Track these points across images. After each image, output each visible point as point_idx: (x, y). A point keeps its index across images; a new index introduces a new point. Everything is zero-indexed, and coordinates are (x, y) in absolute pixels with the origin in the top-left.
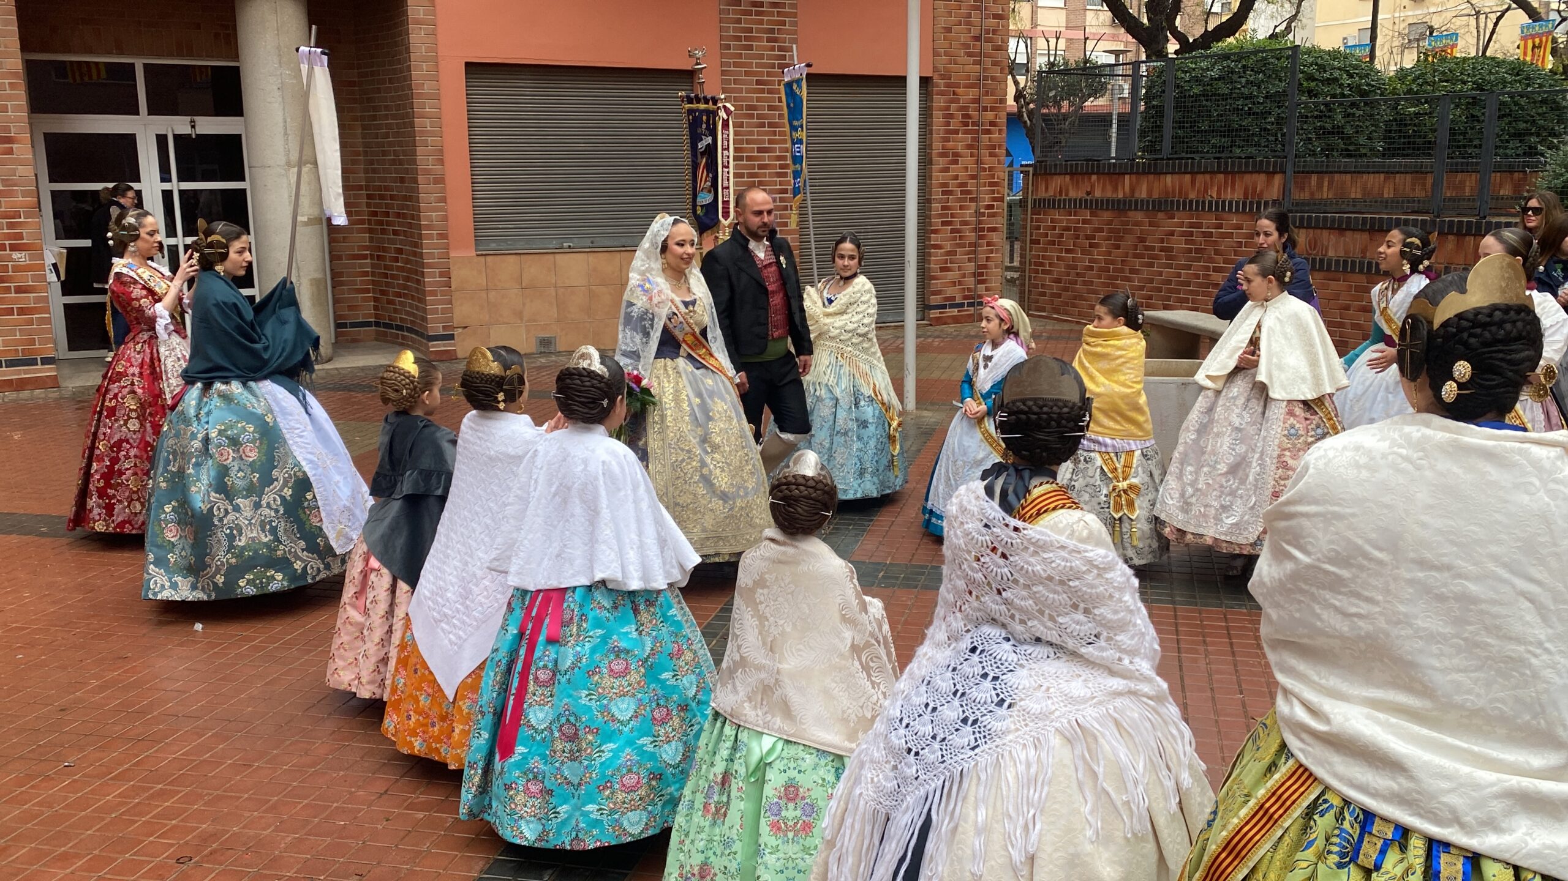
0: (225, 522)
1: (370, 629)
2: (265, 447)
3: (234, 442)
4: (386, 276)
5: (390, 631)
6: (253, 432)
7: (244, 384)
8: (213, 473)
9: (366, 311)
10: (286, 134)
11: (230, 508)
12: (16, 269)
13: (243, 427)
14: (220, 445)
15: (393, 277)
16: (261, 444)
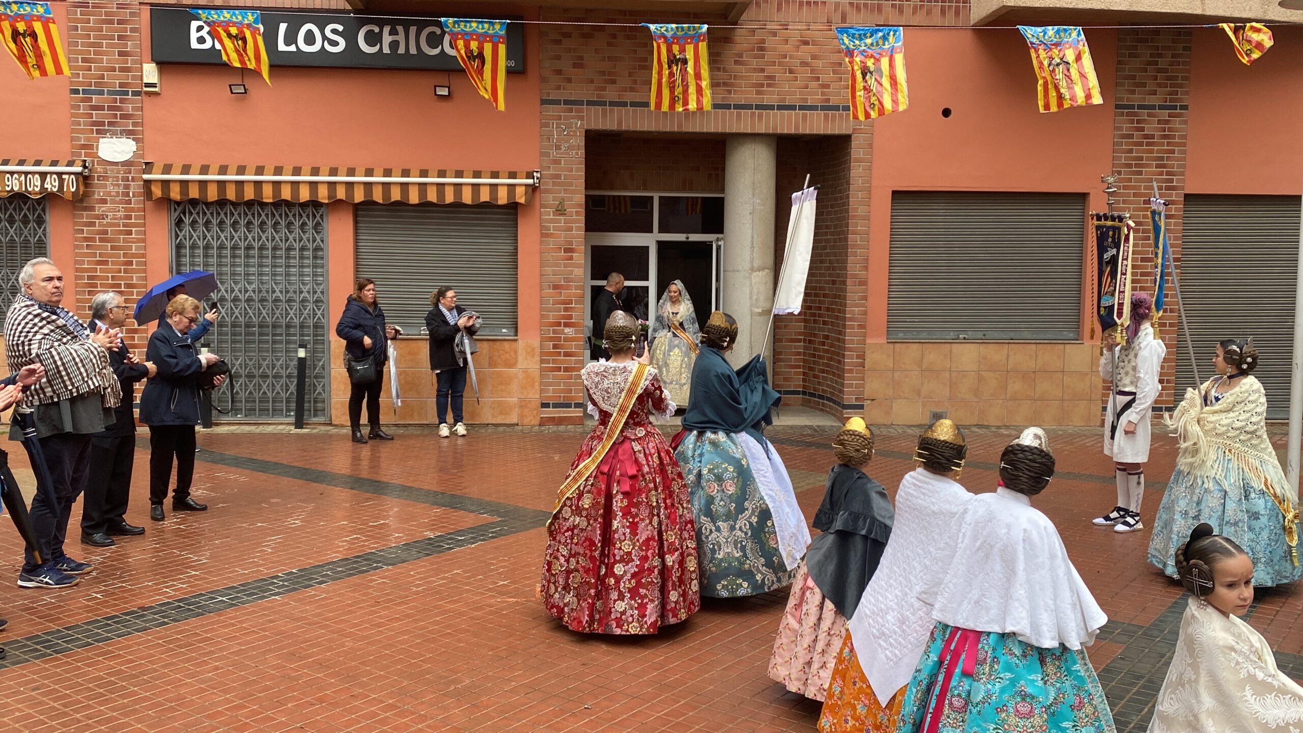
0: (710, 539)
1: (801, 636)
2: (740, 483)
3: (719, 479)
4: (814, 355)
5: (815, 640)
6: (733, 472)
7: (727, 434)
8: (703, 502)
9: (796, 383)
10: (752, 247)
11: (714, 528)
12: (566, 339)
13: (726, 468)
14: (709, 480)
15: (820, 357)
16: (738, 481)
